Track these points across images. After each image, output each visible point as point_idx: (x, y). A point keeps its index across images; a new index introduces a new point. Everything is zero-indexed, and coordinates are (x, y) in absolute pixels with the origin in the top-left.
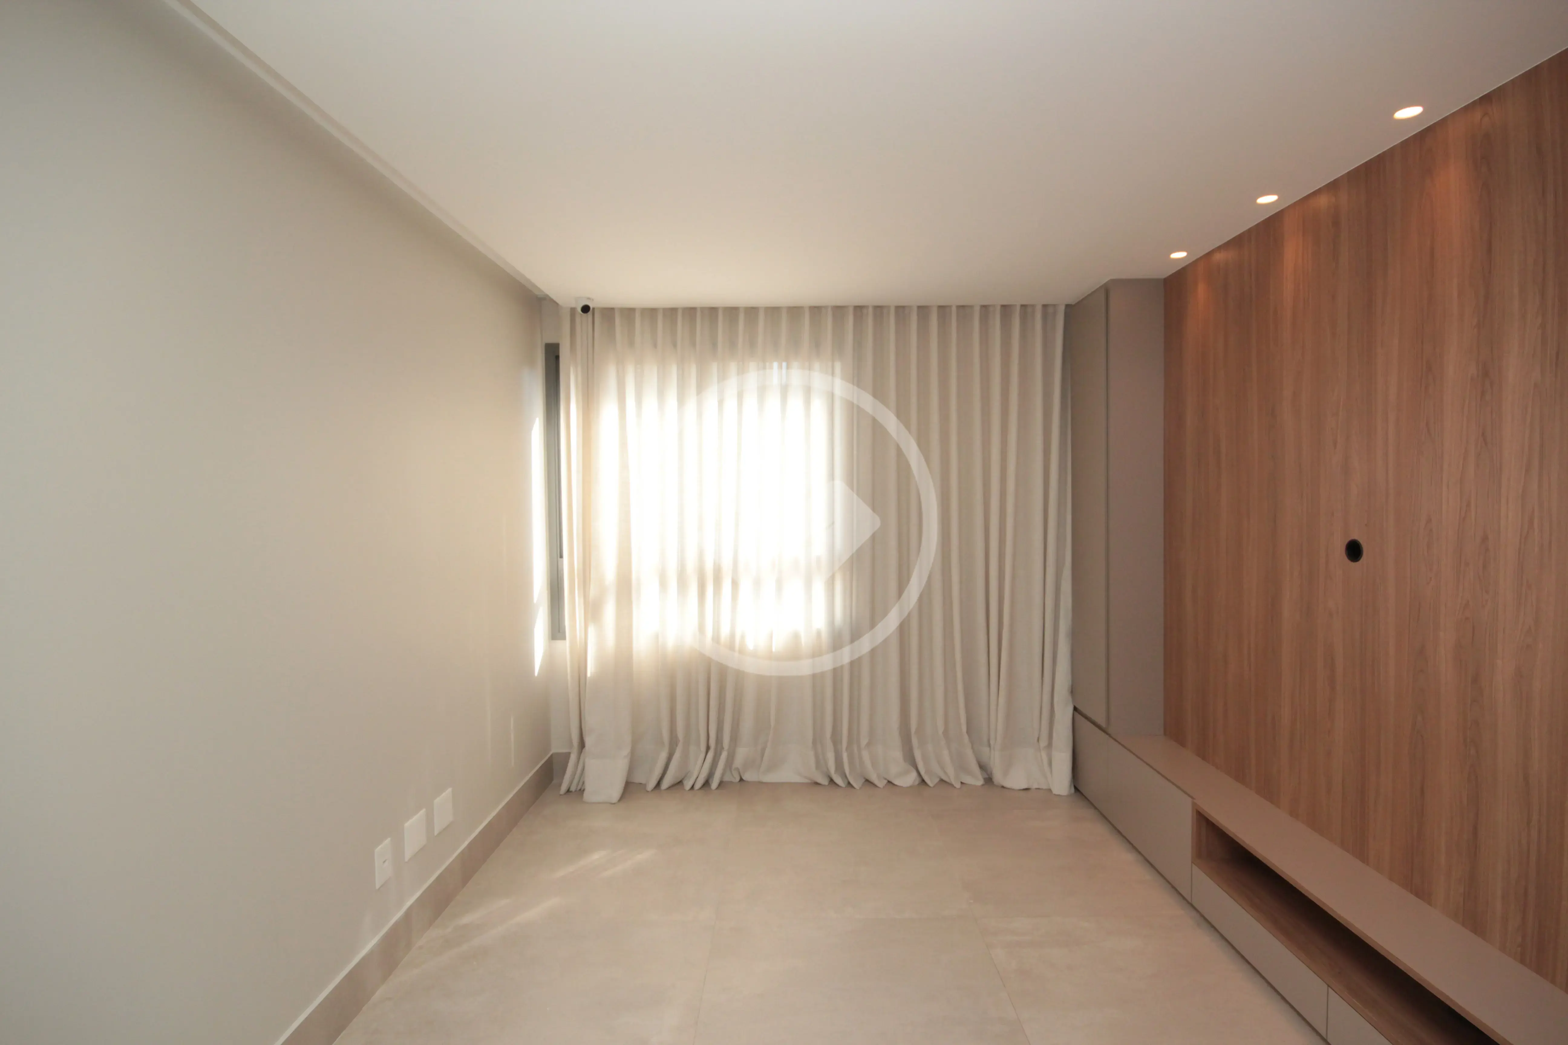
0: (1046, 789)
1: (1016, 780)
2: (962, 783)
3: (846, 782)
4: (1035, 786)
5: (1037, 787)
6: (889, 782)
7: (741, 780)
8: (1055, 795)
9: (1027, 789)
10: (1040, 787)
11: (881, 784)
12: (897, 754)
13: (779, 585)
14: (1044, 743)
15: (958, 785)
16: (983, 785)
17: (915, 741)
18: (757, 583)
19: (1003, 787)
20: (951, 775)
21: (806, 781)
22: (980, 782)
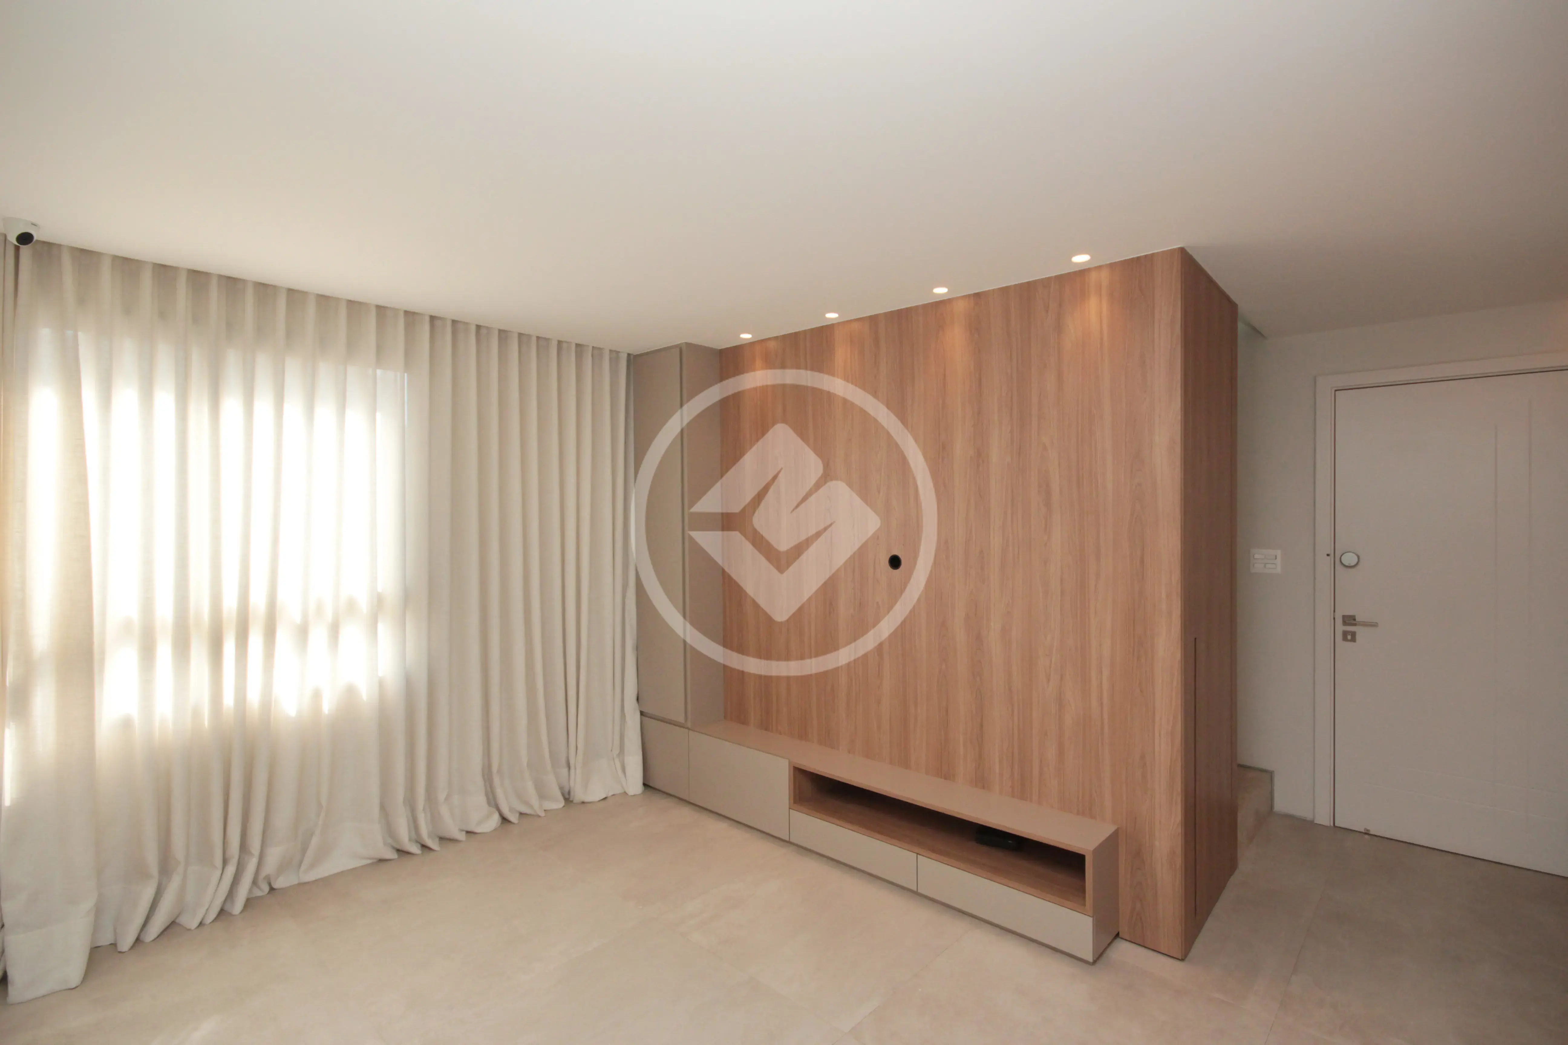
0: (620, 794)
1: (595, 793)
2: (545, 810)
3: (419, 846)
4: (611, 794)
5: (612, 794)
6: (468, 832)
7: (272, 889)
8: (631, 796)
9: (605, 798)
10: (615, 793)
11: (462, 836)
12: (479, 799)
13: (335, 630)
14: (616, 751)
15: (542, 814)
16: (564, 806)
17: (496, 780)
18: (303, 632)
19: (583, 803)
20: (536, 805)
21: (369, 861)
22: (561, 804)
